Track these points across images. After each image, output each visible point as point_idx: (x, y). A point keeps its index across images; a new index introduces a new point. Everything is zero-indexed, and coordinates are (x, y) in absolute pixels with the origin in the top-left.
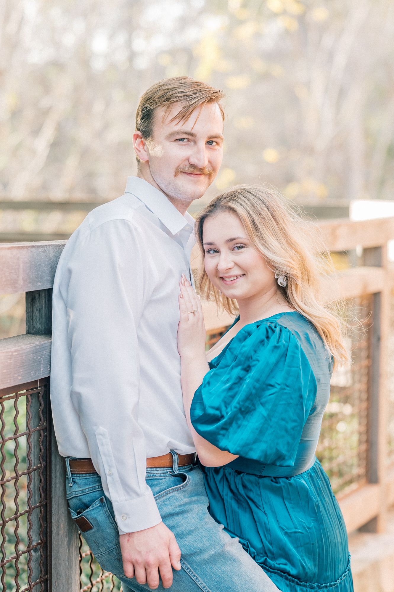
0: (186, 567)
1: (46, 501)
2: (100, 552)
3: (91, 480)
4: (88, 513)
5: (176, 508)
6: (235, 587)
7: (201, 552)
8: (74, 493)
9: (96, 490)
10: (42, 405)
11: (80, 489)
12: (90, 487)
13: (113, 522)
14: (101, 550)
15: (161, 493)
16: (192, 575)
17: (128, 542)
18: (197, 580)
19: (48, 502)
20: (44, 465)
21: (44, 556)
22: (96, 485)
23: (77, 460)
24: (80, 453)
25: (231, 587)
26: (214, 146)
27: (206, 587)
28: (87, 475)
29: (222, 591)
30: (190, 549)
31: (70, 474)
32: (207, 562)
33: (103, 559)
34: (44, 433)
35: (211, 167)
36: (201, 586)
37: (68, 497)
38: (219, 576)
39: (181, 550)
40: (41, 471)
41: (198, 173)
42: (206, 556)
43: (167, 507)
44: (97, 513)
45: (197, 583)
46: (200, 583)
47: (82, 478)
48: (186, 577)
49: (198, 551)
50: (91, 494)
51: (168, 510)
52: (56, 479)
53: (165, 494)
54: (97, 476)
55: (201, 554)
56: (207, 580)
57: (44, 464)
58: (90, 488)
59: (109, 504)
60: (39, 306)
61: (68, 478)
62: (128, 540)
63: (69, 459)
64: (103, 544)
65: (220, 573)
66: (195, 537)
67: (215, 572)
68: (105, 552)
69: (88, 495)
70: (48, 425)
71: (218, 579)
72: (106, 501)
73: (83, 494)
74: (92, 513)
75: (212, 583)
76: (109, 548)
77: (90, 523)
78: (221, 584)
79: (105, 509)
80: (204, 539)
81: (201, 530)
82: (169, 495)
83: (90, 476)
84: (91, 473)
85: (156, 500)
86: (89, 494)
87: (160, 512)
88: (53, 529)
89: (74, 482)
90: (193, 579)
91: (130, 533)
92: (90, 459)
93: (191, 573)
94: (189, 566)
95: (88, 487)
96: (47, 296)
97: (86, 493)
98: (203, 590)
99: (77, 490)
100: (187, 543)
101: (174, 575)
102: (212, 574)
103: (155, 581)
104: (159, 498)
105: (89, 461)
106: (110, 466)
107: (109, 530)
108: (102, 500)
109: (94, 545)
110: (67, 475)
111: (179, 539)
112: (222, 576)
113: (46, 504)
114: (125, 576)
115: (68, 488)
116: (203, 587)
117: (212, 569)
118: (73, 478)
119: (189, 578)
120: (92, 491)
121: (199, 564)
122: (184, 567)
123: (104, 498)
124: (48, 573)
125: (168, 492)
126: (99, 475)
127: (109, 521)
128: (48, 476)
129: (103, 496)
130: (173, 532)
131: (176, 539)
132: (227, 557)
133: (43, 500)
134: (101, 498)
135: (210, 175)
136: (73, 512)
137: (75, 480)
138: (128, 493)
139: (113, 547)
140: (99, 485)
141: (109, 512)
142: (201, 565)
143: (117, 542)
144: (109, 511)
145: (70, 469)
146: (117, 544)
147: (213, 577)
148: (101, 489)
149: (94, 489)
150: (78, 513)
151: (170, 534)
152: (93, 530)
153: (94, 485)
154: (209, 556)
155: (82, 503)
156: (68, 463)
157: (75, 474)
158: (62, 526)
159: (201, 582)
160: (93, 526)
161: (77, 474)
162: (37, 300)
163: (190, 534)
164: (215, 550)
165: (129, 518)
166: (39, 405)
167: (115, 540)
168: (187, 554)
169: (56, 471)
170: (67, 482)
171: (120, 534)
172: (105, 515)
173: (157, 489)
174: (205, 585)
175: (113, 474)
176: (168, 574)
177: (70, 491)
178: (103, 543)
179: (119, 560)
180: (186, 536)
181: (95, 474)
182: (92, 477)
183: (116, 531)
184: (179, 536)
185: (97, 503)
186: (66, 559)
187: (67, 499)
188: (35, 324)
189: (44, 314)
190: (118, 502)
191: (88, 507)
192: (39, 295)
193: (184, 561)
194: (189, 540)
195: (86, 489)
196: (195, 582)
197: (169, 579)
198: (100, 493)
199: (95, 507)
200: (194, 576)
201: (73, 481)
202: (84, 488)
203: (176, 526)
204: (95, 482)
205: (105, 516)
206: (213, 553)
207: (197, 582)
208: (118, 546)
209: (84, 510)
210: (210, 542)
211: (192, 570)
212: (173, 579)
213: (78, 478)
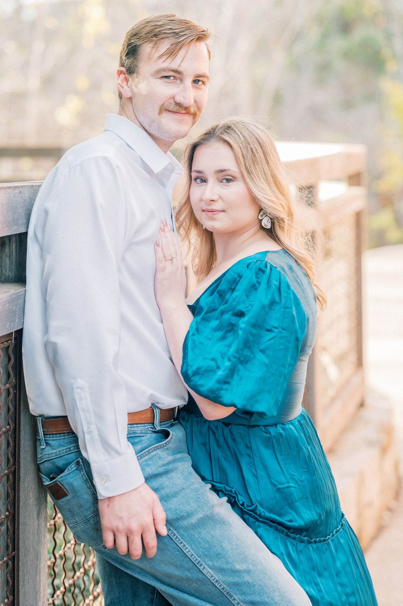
0: (172, 533)
1: (14, 467)
2: (75, 521)
3: (66, 441)
4: (63, 478)
5: (160, 467)
6: (225, 552)
7: (188, 516)
8: (48, 455)
9: (72, 452)
10: (12, 360)
11: (54, 451)
12: (65, 448)
13: (91, 486)
14: (77, 519)
15: (143, 452)
16: (179, 542)
17: (108, 508)
18: (184, 548)
19: (17, 467)
20: (13, 427)
21: (12, 530)
22: (72, 446)
23: (50, 419)
24: (54, 411)
25: (221, 553)
26: (200, 85)
27: (195, 554)
28: (62, 435)
29: (211, 558)
30: (177, 512)
31: (42, 435)
32: (194, 527)
33: (79, 529)
34: (14, 391)
35: (196, 107)
36: (189, 554)
37: (40, 461)
38: (208, 542)
39: (167, 515)
40: (10, 434)
41: (184, 112)
42: (193, 520)
43: (150, 468)
44: (73, 477)
45: (184, 551)
46: (187, 550)
47: (56, 439)
48: (172, 545)
49: (185, 514)
50: (66, 456)
51: (151, 470)
52: (25, 442)
53: (147, 453)
54: (72, 436)
55: (188, 518)
56: (195, 547)
57: (12, 425)
58: (65, 450)
59: (86, 466)
60: (10, 251)
61: (39, 440)
62: (108, 505)
63: (41, 418)
64: (79, 513)
65: (209, 538)
66: (181, 500)
67: (203, 537)
68: (81, 522)
69: (62, 457)
70: (18, 382)
71: (207, 546)
72: (83, 464)
73: (57, 456)
74: (68, 477)
75: (201, 550)
76: (85, 517)
77: (65, 489)
78: (211, 550)
79: (82, 473)
80: (192, 501)
81: (188, 491)
82: (152, 454)
83: (65, 436)
84: (65, 433)
85: (138, 460)
86: (64, 457)
87: (143, 473)
88: (21, 499)
89: (47, 444)
90: (180, 546)
91: (110, 498)
92: (66, 416)
93: (177, 540)
94: (175, 532)
95: (62, 448)
96: (18, 241)
97: (61, 455)
98: (191, 558)
99: (50, 452)
100: (172, 506)
101: (158, 543)
102: (200, 540)
103: (137, 550)
104: (141, 458)
105: (65, 419)
106: (89, 423)
107: (87, 496)
108: (78, 463)
109: (69, 514)
110: (39, 436)
111: (164, 502)
112: (211, 541)
113: (15, 470)
114: (103, 548)
115: (39, 450)
116: (190, 555)
117: (201, 534)
118: (46, 439)
119: (176, 546)
120: (67, 453)
121: (186, 529)
122: (170, 533)
123: (81, 461)
124: (16, 550)
125: (150, 450)
126: (76, 434)
127: (86, 486)
128: (17, 438)
129: (79, 459)
130: (157, 494)
131: (161, 502)
132: (216, 520)
133: (12, 466)
134: (77, 461)
135: (194, 115)
136: (45, 478)
137: (47, 441)
138: (108, 453)
139: (90, 515)
140: (74, 446)
141: (87, 476)
142: (189, 530)
143: (95, 509)
144: (87, 474)
145: (43, 428)
146: (95, 512)
147: (202, 543)
148: (77, 450)
149: (69, 451)
150: (51, 479)
151: (154, 497)
152: (68, 497)
153: (70, 446)
154: (197, 520)
155: (56, 467)
156: (40, 423)
157: (47, 434)
158: (31, 495)
159: (189, 550)
160: (68, 493)
161: (50, 434)
162: (7, 246)
163: (176, 496)
164: (204, 513)
165: (109, 480)
166: (7, 360)
167: (92, 507)
168: (173, 519)
169: (26, 433)
170: (38, 443)
171: (99, 498)
172: (82, 479)
173: (139, 447)
174: (193, 552)
175: (92, 432)
176: (152, 541)
177: (42, 454)
178: (79, 511)
179: (97, 529)
180: (172, 498)
181: (70, 434)
182: (66, 437)
183: (94, 497)
184: (164, 499)
185: (73, 466)
186: (36, 531)
187: (38, 463)
188: (4, 271)
189: (14, 260)
190: (97, 463)
191: (62, 471)
192: (10, 240)
193: (169, 526)
194: (174, 503)
195: (60, 451)
196: (181, 549)
197: (153, 547)
198: (76, 455)
199: (70, 471)
200: (181, 543)
201: (45, 443)
202: (58, 450)
203: (160, 488)
204: (70, 443)
205: (82, 481)
206: (201, 516)
207: (184, 549)
208: (97, 514)
209: (58, 475)
210: (197, 503)
211: (178, 536)
212: (157, 547)
213: (52, 439)
